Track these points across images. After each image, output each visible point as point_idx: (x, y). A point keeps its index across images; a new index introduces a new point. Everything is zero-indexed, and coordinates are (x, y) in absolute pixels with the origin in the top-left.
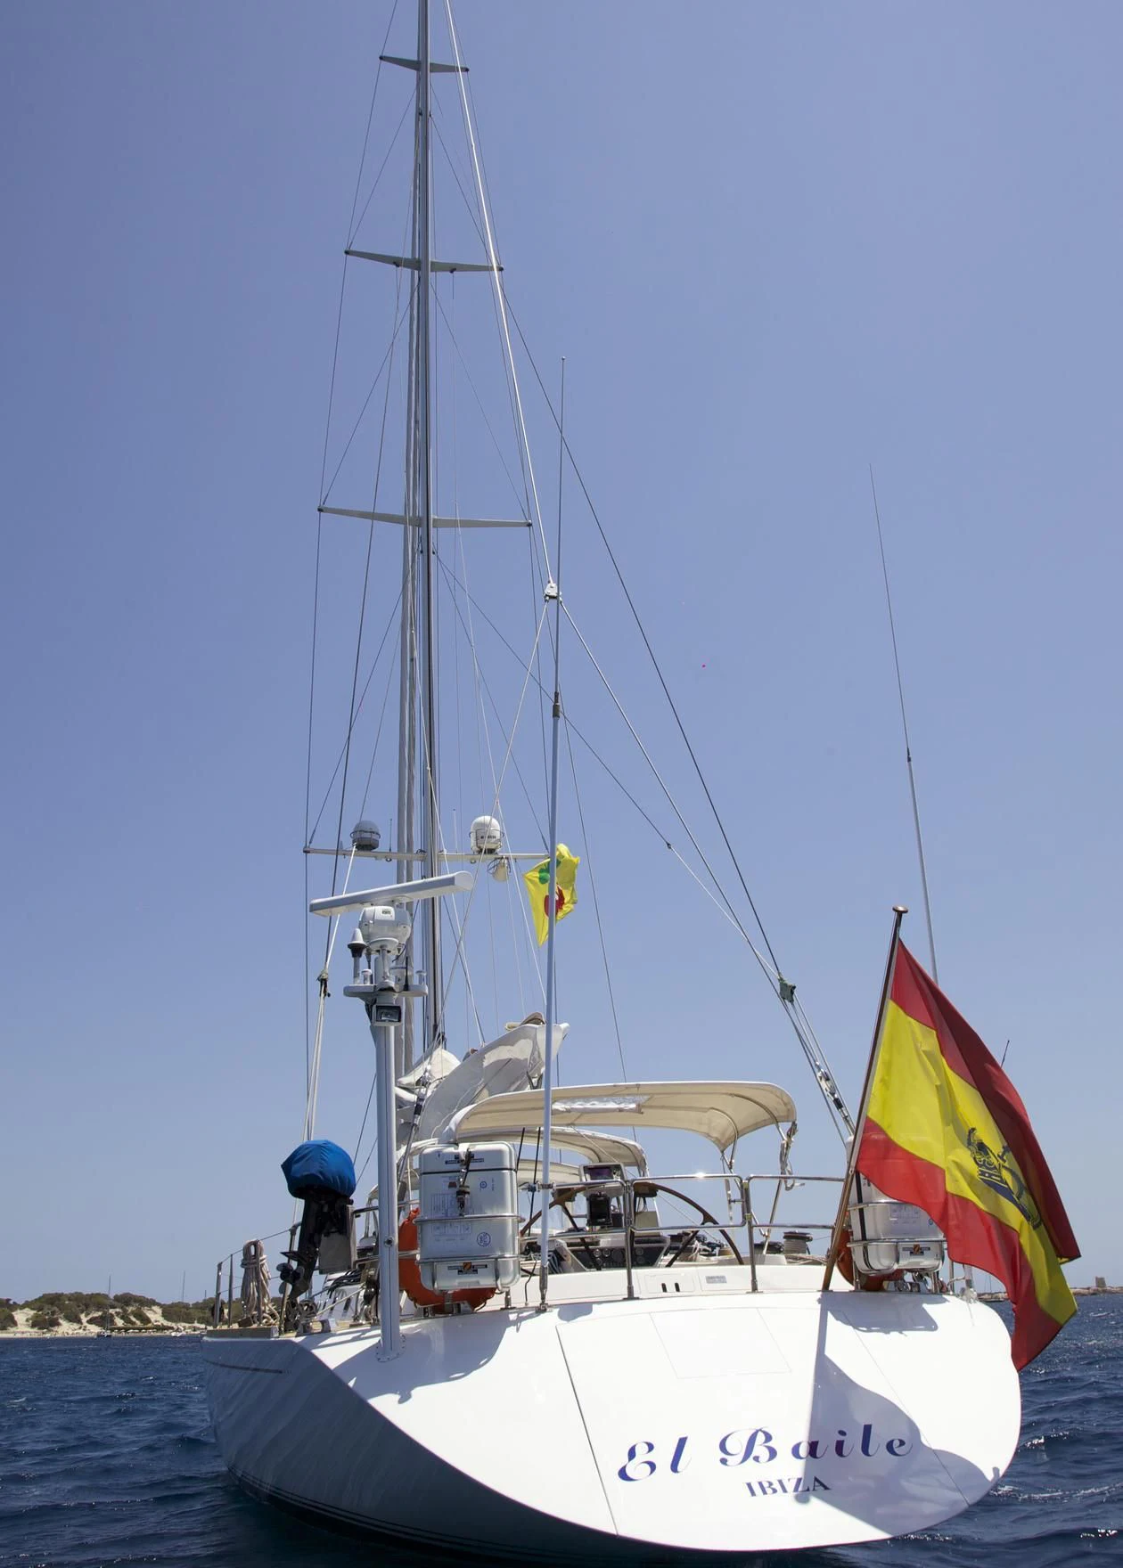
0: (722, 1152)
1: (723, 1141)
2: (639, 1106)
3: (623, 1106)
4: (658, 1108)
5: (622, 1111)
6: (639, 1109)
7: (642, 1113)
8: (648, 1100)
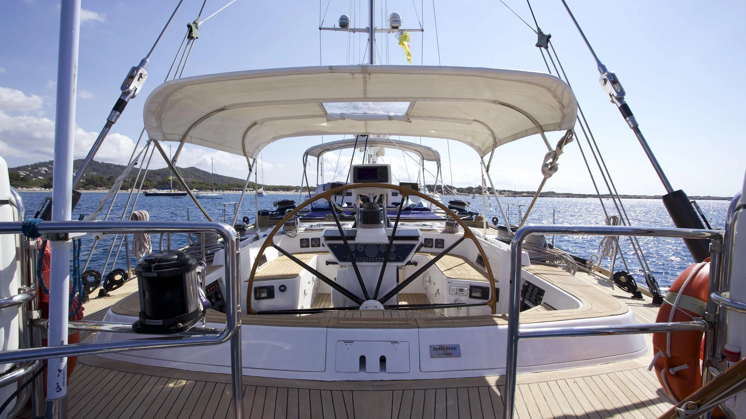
0: (482, 158)
1: (483, 150)
2: (407, 114)
3: (392, 114)
4: (426, 119)
5: (392, 120)
6: (407, 117)
7: (411, 122)
8: (411, 107)
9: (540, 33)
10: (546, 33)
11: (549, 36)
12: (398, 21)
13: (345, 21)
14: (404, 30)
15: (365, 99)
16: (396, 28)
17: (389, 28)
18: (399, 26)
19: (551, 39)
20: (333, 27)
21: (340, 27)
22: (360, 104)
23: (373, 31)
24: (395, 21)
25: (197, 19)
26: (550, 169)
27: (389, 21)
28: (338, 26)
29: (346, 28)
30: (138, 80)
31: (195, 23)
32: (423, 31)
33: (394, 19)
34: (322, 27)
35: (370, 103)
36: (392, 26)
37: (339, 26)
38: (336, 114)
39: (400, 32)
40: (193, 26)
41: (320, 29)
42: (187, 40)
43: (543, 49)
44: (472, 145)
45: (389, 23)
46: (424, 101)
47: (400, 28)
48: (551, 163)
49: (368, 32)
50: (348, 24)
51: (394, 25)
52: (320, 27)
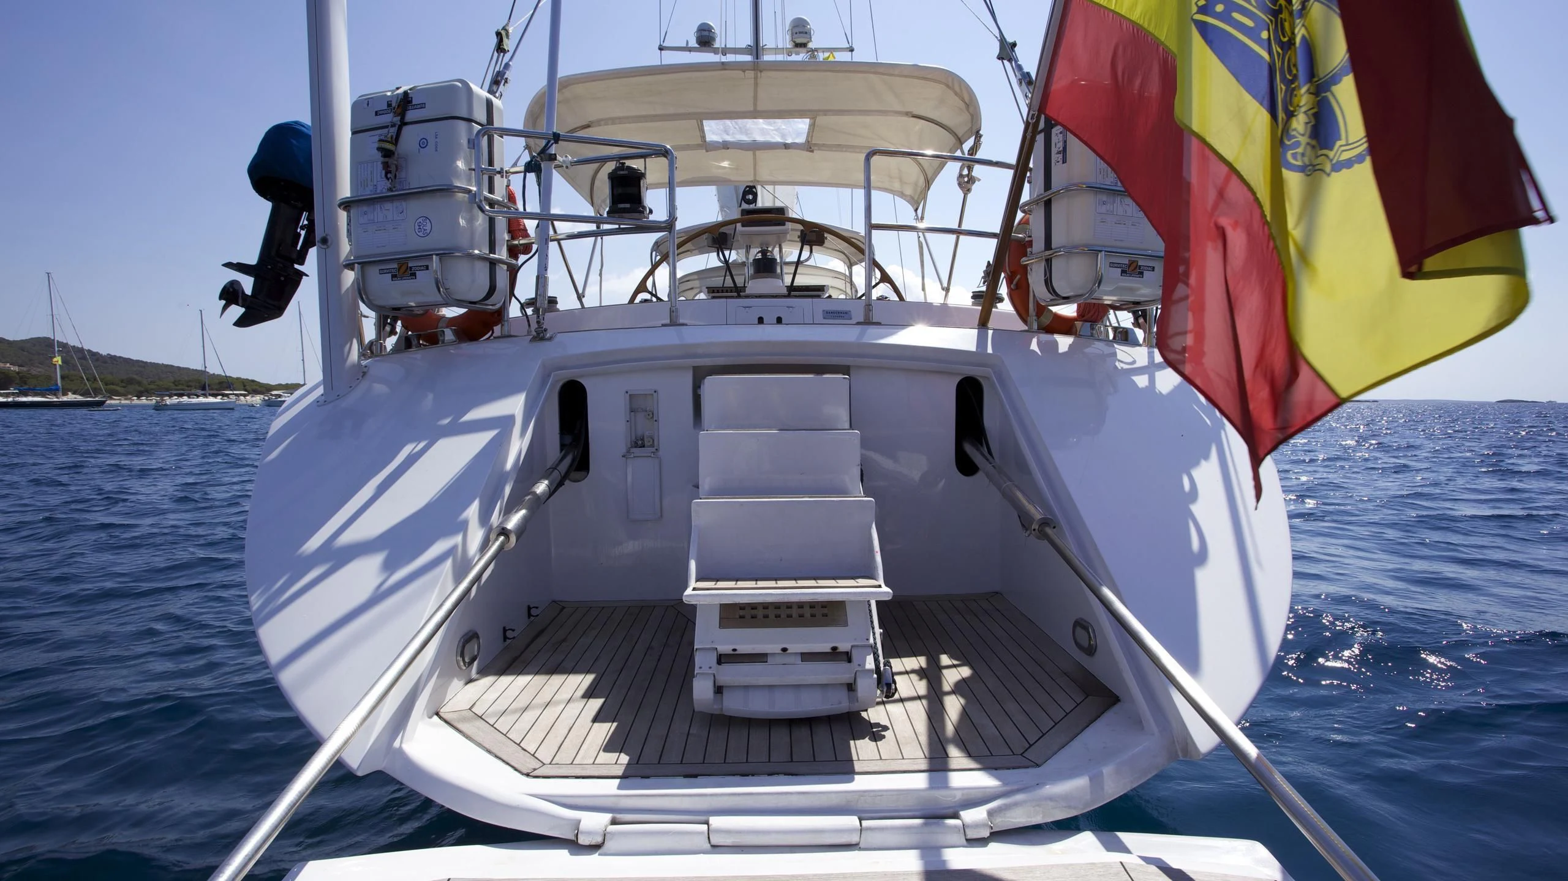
2: (808, 141)
3: (789, 141)
4: (834, 149)
5: (789, 148)
6: (809, 146)
7: (812, 151)
8: (812, 126)
9: (1002, 40)
10: (1010, 40)
11: (1014, 45)
12: (806, 33)
13: (706, 33)
14: (816, 50)
15: (755, 114)
16: (804, 45)
17: (788, 46)
18: (808, 42)
19: (1016, 49)
20: (685, 46)
21: (697, 46)
22: (749, 123)
23: (760, 51)
24: (800, 33)
25: (507, 25)
26: (968, 182)
27: (790, 33)
28: (693, 43)
29: (709, 46)
30: (504, 85)
31: (506, 30)
32: (852, 50)
33: (797, 30)
34: (665, 44)
35: (761, 120)
36: (794, 42)
37: (697, 42)
38: (717, 142)
39: (810, 53)
40: (503, 33)
41: (661, 49)
42: (496, 54)
43: (1005, 62)
44: (902, 195)
45: (788, 38)
46: (825, 115)
47: (811, 45)
48: (968, 175)
49: (751, 55)
50: (714, 39)
51: (799, 41)
52: (660, 45)
